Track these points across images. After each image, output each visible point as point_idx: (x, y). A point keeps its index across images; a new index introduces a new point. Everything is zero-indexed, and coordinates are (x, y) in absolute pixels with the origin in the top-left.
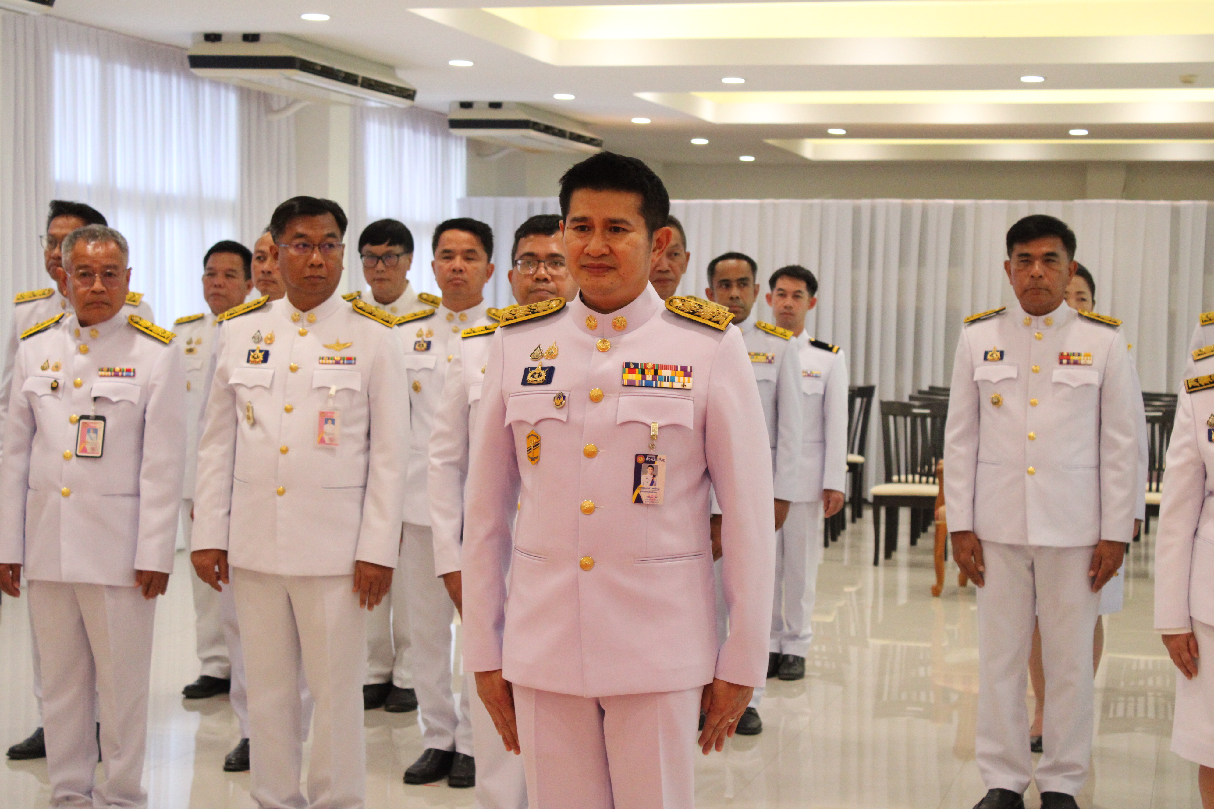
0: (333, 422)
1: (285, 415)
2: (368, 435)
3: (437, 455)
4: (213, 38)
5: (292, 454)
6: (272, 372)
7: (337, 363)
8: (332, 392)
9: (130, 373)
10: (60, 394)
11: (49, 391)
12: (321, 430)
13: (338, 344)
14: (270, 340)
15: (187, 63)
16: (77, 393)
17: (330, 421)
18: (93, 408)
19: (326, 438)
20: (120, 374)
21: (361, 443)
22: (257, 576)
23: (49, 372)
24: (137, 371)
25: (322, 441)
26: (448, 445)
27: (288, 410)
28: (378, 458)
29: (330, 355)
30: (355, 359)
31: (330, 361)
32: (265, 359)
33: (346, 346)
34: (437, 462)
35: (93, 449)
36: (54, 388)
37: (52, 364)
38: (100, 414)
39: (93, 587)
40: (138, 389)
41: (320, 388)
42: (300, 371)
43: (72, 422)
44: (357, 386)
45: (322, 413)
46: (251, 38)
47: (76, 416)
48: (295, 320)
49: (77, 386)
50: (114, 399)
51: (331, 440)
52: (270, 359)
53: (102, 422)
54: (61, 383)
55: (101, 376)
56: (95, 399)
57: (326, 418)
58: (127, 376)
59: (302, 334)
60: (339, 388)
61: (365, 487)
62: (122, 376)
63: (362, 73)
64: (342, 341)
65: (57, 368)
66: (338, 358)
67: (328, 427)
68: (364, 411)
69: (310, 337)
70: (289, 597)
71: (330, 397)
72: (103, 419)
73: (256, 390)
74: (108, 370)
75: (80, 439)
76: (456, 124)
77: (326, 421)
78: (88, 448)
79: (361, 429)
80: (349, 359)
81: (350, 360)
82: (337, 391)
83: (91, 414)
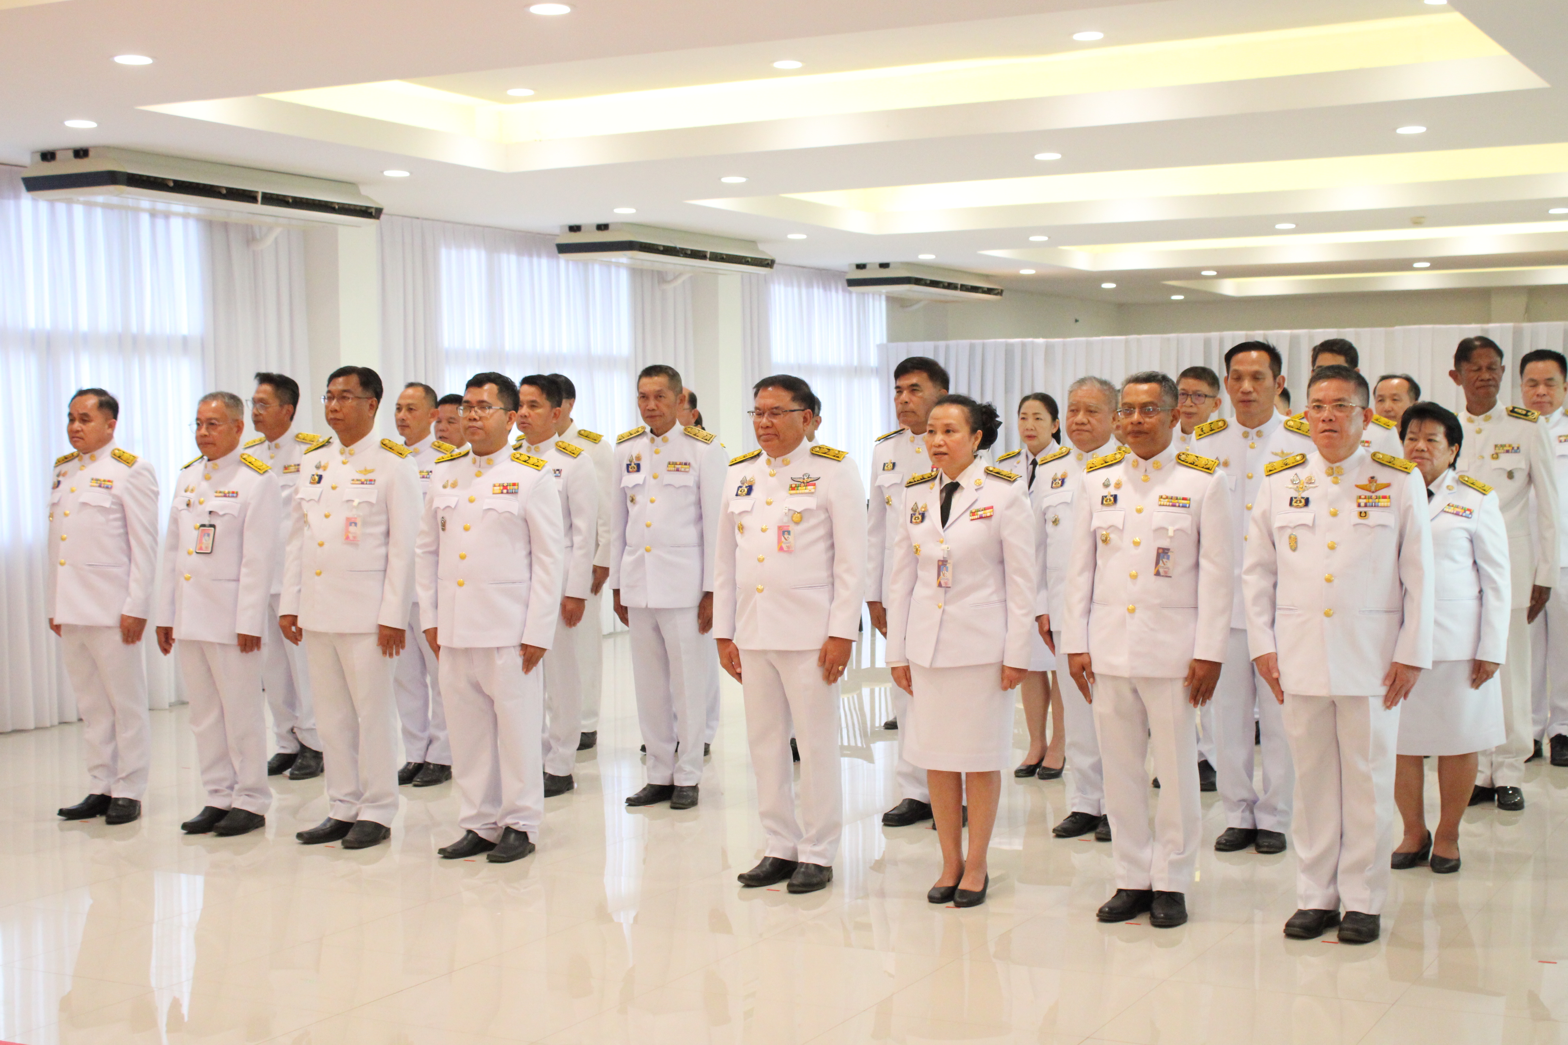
0: (356, 524)
1: (325, 519)
2: (388, 534)
3: (420, 547)
4: (575, 229)
5: (326, 546)
6: (321, 489)
7: (363, 483)
8: (355, 504)
9: (234, 494)
10: (191, 509)
11: (185, 507)
12: (347, 531)
13: (366, 470)
14: (325, 468)
15: (555, 250)
16: (200, 508)
17: (353, 524)
18: (208, 519)
19: (351, 536)
20: (228, 495)
21: (382, 539)
22: (316, 634)
23: (188, 494)
24: (239, 493)
25: (347, 538)
26: (427, 540)
27: (327, 516)
28: (392, 551)
29: (359, 478)
30: (375, 481)
31: (358, 482)
32: (319, 482)
33: (372, 471)
34: (418, 551)
35: (207, 548)
36: (188, 505)
37: (190, 488)
38: (212, 523)
39: (212, 644)
40: (238, 506)
41: (348, 501)
42: (338, 489)
43: (195, 529)
44: (373, 500)
45: (348, 519)
46: (603, 227)
47: (198, 525)
48: (342, 453)
49: (201, 503)
50: (221, 513)
51: (355, 537)
52: (323, 481)
53: (213, 529)
54: (192, 501)
55: (216, 496)
56: (210, 512)
57: (351, 522)
58: (233, 497)
59: (344, 463)
60: (361, 501)
61: (385, 571)
62: (229, 497)
63: (709, 249)
64: (369, 468)
65: (192, 491)
66: (363, 480)
67: (352, 529)
68: (383, 518)
69: (348, 466)
70: (335, 649)
71: (354, 507)
72: (213, 526)
73: (312, 502)
74: (220, 492)
75: (200, 541)
76: (852, 283)
77: (351, 524)
78: (204, 547)
79: (382, 528)
80: (371, 480)
81: (371, 482)
82: (359, 503)
83: (207, 523)
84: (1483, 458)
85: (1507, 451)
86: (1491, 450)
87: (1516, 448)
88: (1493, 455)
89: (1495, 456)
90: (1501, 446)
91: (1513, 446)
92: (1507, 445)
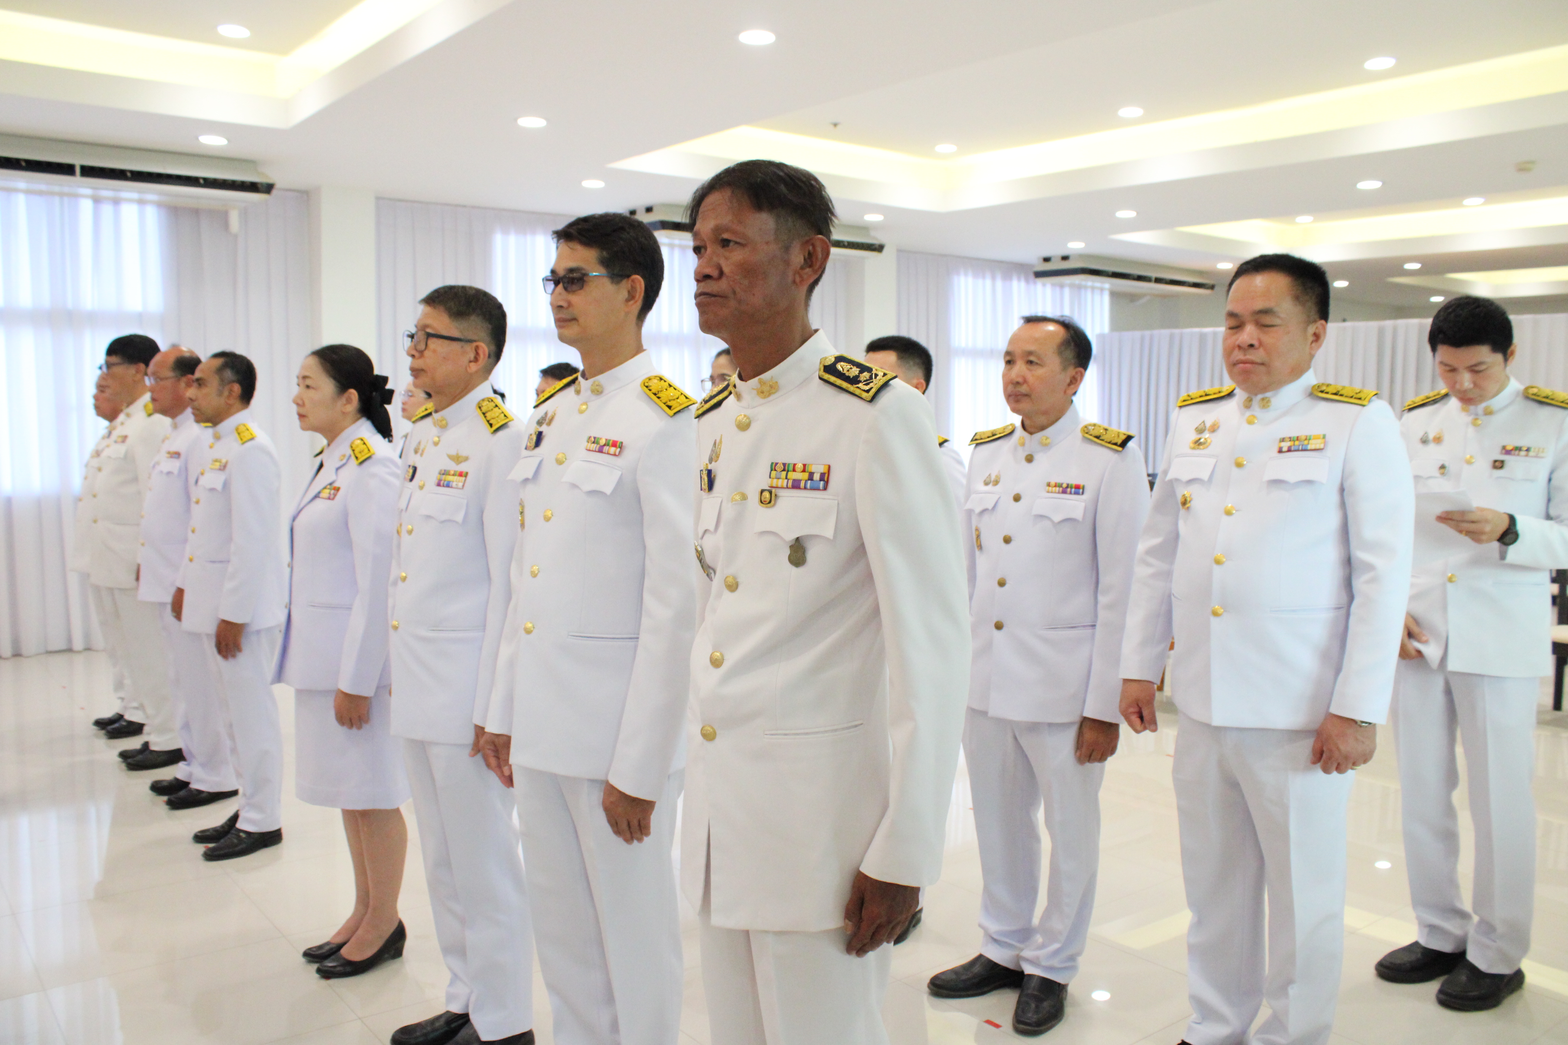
76: (1039, 275)
84: (744, 497)
85: (796, 485)
86: (761, 479)
87: (817, 477)
88: (762, 491)
89: (768, 498)
90: (785, 468)
91: (813, 469)
92: (799, 466)
